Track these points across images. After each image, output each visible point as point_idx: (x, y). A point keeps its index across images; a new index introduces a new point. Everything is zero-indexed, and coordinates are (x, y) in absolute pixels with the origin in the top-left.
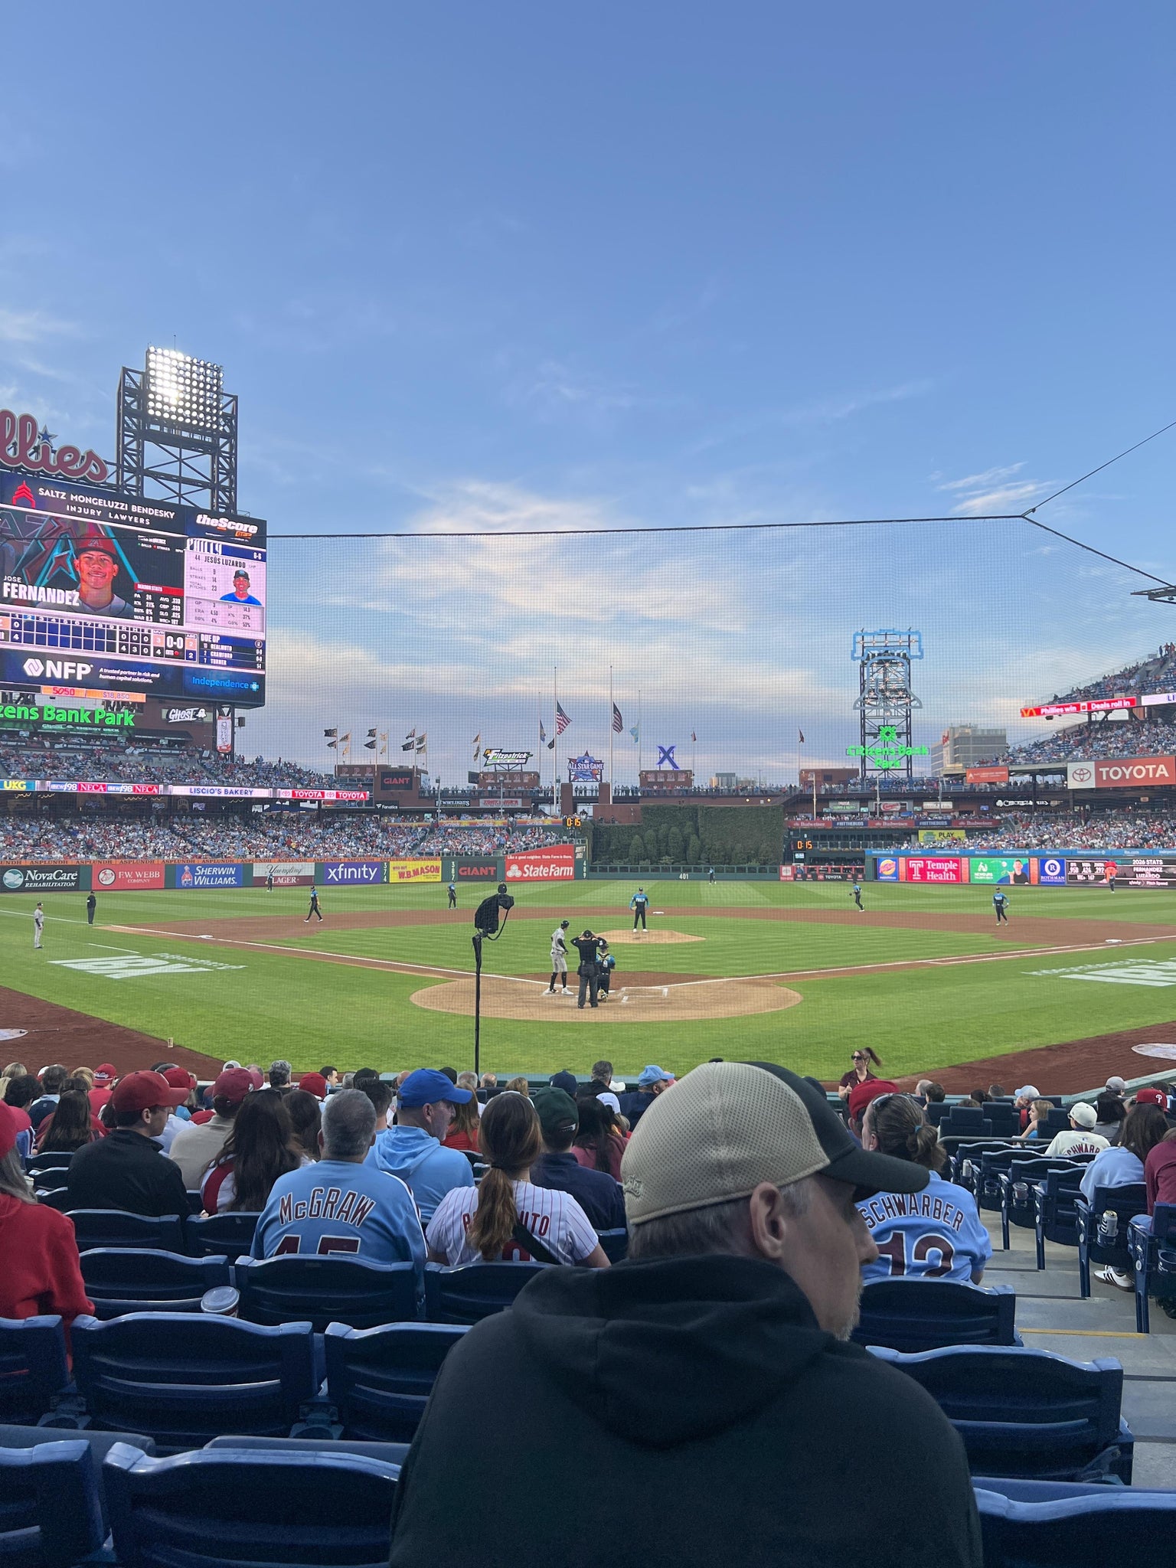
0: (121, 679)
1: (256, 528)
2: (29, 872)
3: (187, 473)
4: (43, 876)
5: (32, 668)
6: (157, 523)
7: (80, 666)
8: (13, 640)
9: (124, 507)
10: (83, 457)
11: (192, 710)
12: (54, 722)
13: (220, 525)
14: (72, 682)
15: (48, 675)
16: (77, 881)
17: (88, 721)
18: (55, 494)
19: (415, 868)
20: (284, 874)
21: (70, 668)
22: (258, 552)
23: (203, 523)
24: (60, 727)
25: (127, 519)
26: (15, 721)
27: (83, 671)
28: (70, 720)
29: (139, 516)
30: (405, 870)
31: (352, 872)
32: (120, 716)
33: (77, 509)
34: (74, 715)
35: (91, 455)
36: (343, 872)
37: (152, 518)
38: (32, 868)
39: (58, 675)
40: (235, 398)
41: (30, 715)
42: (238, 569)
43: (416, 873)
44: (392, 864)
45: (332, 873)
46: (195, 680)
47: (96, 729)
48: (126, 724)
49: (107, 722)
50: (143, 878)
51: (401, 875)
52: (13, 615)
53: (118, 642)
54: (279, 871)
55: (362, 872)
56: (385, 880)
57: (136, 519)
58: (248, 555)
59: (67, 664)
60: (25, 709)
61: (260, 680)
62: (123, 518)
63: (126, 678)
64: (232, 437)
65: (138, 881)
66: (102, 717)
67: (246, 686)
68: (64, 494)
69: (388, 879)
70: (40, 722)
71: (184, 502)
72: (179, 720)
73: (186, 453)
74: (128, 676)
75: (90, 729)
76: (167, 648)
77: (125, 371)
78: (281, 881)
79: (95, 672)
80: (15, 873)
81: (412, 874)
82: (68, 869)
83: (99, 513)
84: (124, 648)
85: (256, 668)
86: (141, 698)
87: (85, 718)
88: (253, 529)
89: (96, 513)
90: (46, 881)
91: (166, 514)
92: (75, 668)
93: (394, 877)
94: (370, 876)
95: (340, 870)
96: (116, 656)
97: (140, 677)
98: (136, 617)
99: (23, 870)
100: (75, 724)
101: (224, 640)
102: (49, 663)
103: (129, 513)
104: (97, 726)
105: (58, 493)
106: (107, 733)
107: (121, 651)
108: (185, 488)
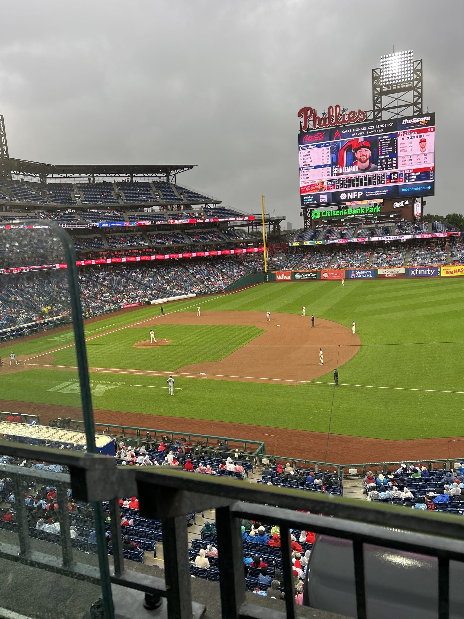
0: (374, 195)
1: (430, 117)
2: (302, 274)
3: (400, 103)
4: (306, 275)
5: (343, 197)
6: (386, 130)
7: (359, 193)
8: (336, 188)
9: (372, 127)
10: (357, 113)
11: (403, 202)
12: (352, 214)
13: (413, 122)
14: (356, 199)
15: (348, 198)
16: (316, 277)
17: (364, 212)
18: (348, 131)
19: (455, 270)
20: (391, 273)
21: (355, 194)
22: (430, 128)
23: (405, 123)
24: (353, 216)
25: (374, 131)
26: (339, 216)
27: (360, 194)
28: (357, 213)
29: (378, 129)
30: (450, 271)
31: (422, 272)
32: (375, 208)
33: (356, 134)
34: (358, 211)
35: (360, 111)
36: (418, 272)
37: (383, 128)
38: (303, 273)
39: (351, 197)
40: (421, 61)
41: (344, 213)
42: (420, 138)
43: (456, 271)
44: (443, 268)
45: (413, 272)
46: (403, 190)
47: (365, 215)
48: (377, 211)
49: (370, 211)
50: (337, 275)
51: (448, 273)
52: (336, 179)
53: (372, 181)
54: (389, 272)
55: (427, 272)
56: (439, 275)
57: (377, 131)
58: (426, 131)
59: (354, 193)
60: (342, 211)
61: (432, 184)
62: (372, 132)
63: (376, 194)
64: (420, 79)
65: (336, 276)
66: (368, 210)
67: (425, 188)
68: (351, 130)
69: (440, 274)
70: (347, 215)
71: (399, 117)
72: (397, 207)
73: (400, 94)
74: (376, 193)
75: (363, 215)
76: (391, 179)
77: (373, 70)
78: (390, 276)
79: (364, 194)
80: (298, 274)
81: (453, 272)
82: (313, 273)
83: (363, 133)
84: (374, 183)
85: (430, 179)
86: (382, 200)
87: (362, 211)
88: (429, 118)
89: (362, 133)
90: (307, 277)
91: (389, 125)
92: (357, 194)
93: (444, 274)
94: (431, 273)
95: (417, 271)
96: (372, 186)
97: (381, 193)
98: (379, 170)
99: (301, 273)
100: (358, 214)
101: (415, 171)
102: (349, 194)
103: (375, 129)
104: (366, 214)
105: (348, 130)
106: (369, 216)
107: (373, 184)
108: (400, 109)
